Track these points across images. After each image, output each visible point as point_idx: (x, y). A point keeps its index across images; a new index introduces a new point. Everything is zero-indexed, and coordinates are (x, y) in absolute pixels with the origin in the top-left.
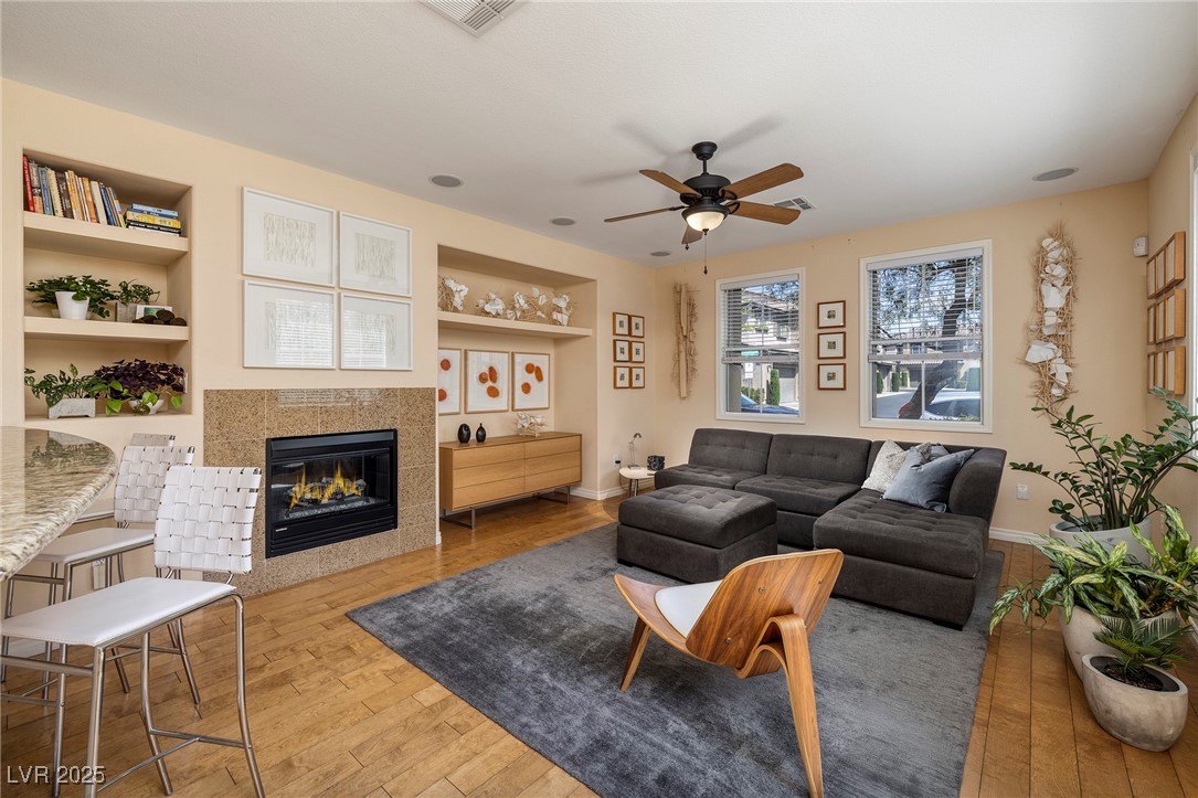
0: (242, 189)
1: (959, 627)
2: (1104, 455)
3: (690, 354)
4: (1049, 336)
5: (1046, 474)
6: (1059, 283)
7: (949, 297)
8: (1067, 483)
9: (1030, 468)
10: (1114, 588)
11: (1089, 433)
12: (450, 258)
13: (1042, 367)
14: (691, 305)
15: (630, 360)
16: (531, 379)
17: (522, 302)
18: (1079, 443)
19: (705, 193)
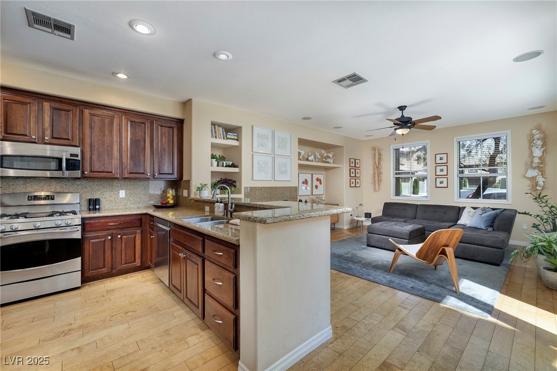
0: (252, 127)
1: (498, 265)
2: (552, 209)
3: (380, 174)
4: (536, 167)
5: (531, 215)
6: (540, 147)
7: (492, 148)
8: (539, 218)
9: (525, 213)
10: (551, 247)
11: (547, 201)
12: (302, 142)
13: (533, 179)
14: (380, 154)
15: (355, 176)
16: (318, 183)
17: (318, 155)
18: (543, 205)
19: (404, 122)
